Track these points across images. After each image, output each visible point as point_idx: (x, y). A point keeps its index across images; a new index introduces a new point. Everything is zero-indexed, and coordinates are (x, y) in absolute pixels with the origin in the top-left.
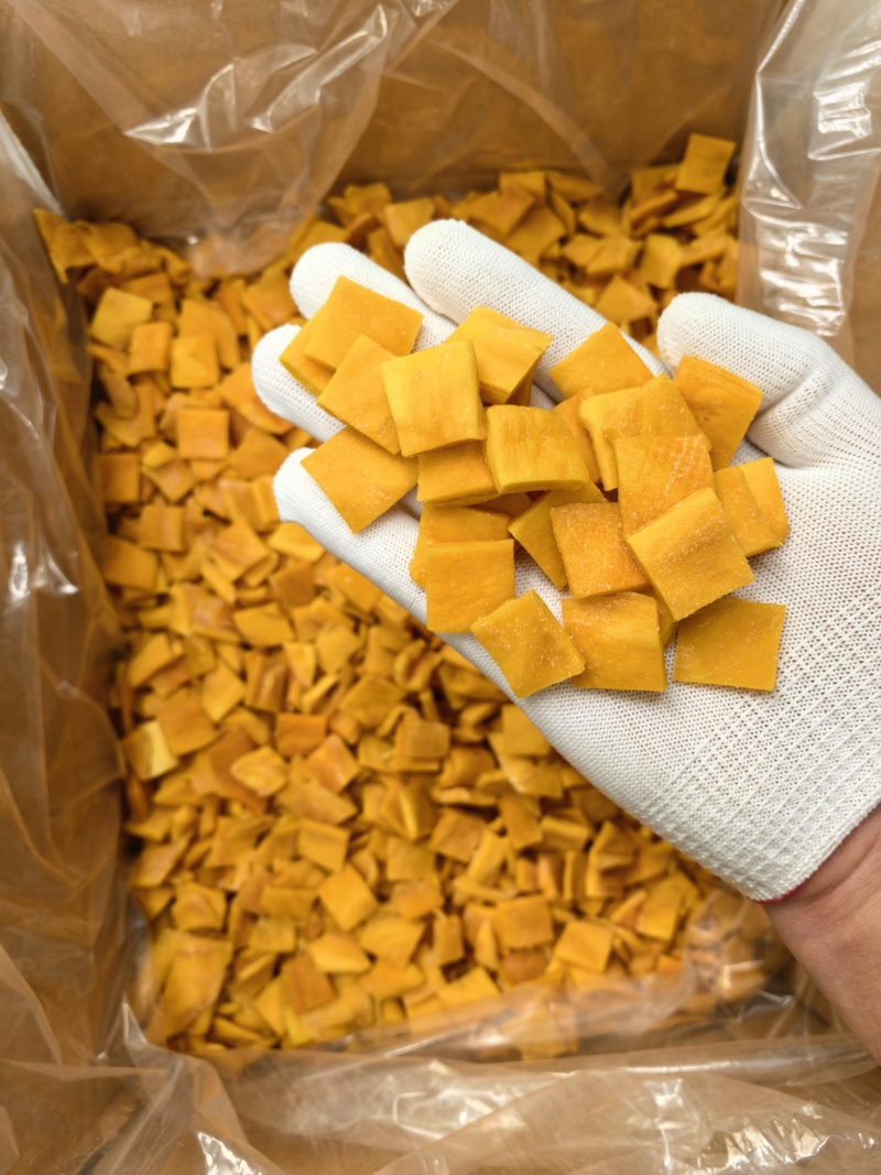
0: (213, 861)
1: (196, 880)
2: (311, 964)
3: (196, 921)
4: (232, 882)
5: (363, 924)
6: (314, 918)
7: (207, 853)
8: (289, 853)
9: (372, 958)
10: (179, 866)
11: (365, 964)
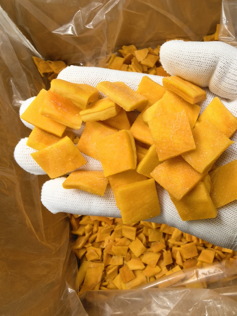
0: (97, 240)
1: (93, 246)
2: (128, 268)
3: (93, 258)
4: (103, 246)
5: (142, 255)
6: (128, 254)
7: (96, 237)
8: (120, 236)
9: (146, 265)
10: (87, 242)
11: (144, 267)
